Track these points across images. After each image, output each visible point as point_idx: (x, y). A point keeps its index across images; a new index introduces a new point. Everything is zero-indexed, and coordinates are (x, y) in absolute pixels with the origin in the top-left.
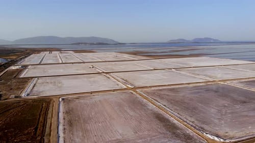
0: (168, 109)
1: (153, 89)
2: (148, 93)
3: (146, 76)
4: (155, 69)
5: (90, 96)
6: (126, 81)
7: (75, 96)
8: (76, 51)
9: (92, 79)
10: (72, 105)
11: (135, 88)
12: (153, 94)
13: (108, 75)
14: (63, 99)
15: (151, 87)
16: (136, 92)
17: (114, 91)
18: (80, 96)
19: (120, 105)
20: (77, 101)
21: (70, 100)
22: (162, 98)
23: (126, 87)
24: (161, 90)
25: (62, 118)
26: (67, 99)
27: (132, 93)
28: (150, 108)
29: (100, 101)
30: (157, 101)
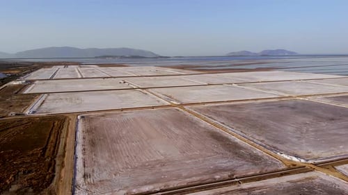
0: (228, 127)
1: (206, 105)
2: (200, 110)
3: (197, 91)
4: (209, 85)
5: (119, 114)
6: (170, 97)
7: (100, 114)
8: (101, 65)
9: (123, 95)
10: (94, 123)
11: (182, 105)
12: (207, 110)
13: (145, 91)
14: (83, 117)
15: (204, 103)
16: (184, 109)
17: (153, 107)
18: (106, 113)
19: (161, 123)
20: (102, 119)
21: (92, 118)
22: (220, 116)
23: (170, 104)
24: (217, 107)
25: (81, 137)
26: (87, 117)
27: (178, 110)
28: (203, 126)
29: (134, 119)
30: (213, 119)
